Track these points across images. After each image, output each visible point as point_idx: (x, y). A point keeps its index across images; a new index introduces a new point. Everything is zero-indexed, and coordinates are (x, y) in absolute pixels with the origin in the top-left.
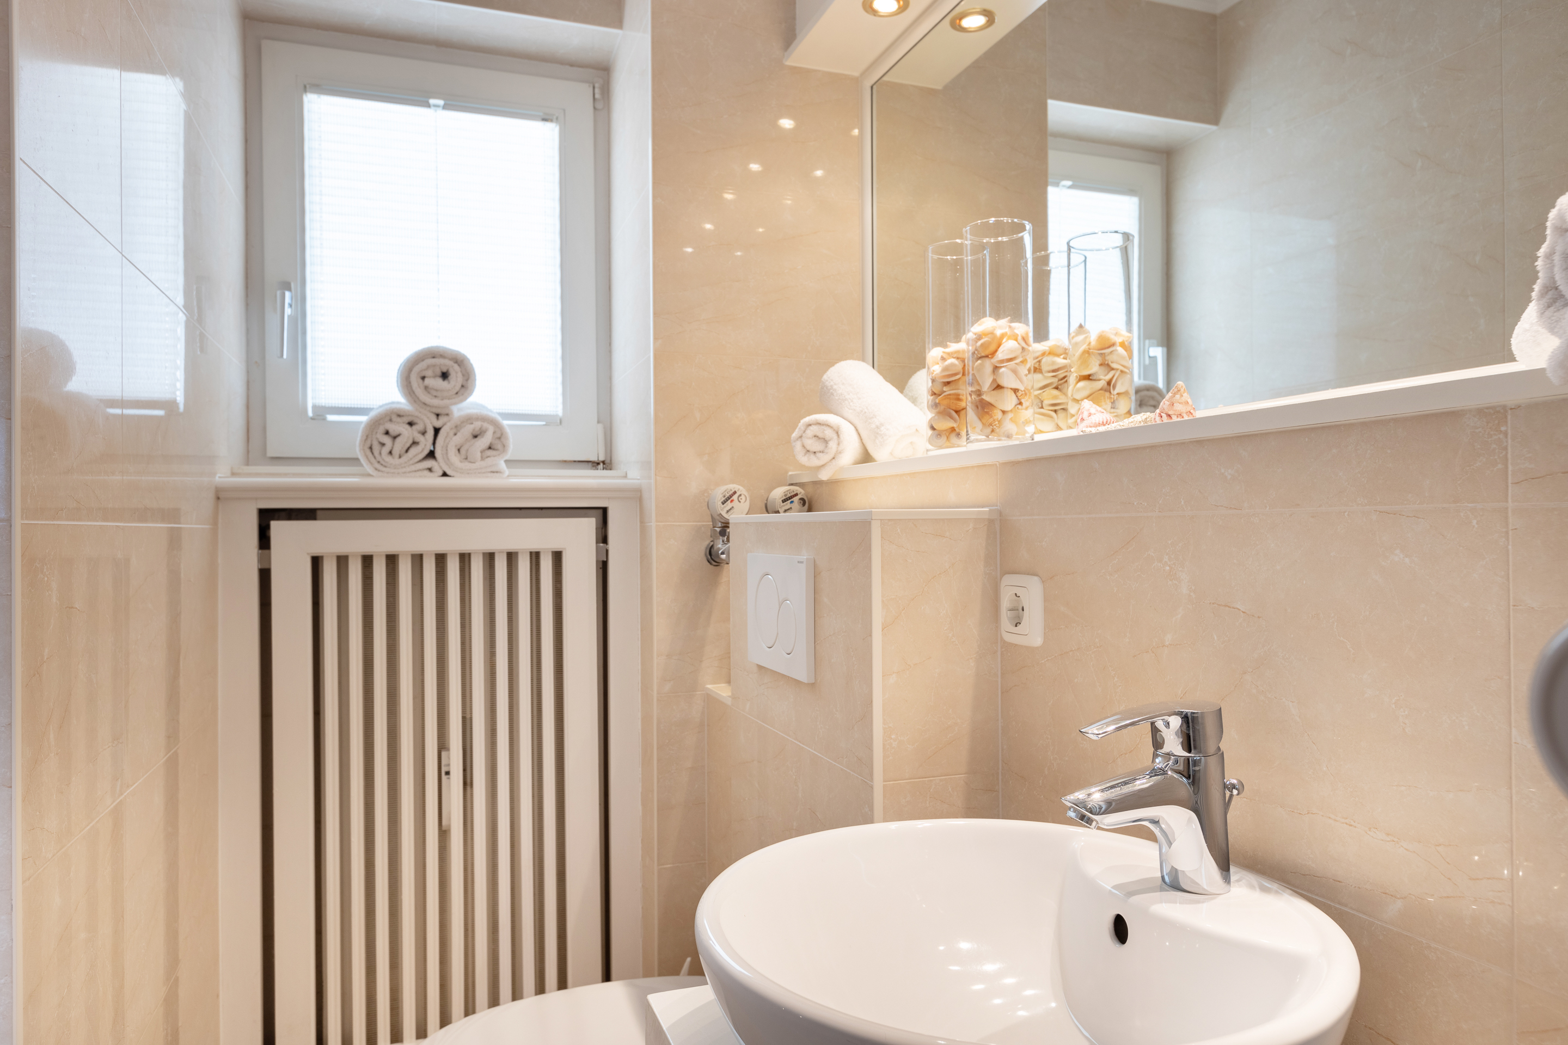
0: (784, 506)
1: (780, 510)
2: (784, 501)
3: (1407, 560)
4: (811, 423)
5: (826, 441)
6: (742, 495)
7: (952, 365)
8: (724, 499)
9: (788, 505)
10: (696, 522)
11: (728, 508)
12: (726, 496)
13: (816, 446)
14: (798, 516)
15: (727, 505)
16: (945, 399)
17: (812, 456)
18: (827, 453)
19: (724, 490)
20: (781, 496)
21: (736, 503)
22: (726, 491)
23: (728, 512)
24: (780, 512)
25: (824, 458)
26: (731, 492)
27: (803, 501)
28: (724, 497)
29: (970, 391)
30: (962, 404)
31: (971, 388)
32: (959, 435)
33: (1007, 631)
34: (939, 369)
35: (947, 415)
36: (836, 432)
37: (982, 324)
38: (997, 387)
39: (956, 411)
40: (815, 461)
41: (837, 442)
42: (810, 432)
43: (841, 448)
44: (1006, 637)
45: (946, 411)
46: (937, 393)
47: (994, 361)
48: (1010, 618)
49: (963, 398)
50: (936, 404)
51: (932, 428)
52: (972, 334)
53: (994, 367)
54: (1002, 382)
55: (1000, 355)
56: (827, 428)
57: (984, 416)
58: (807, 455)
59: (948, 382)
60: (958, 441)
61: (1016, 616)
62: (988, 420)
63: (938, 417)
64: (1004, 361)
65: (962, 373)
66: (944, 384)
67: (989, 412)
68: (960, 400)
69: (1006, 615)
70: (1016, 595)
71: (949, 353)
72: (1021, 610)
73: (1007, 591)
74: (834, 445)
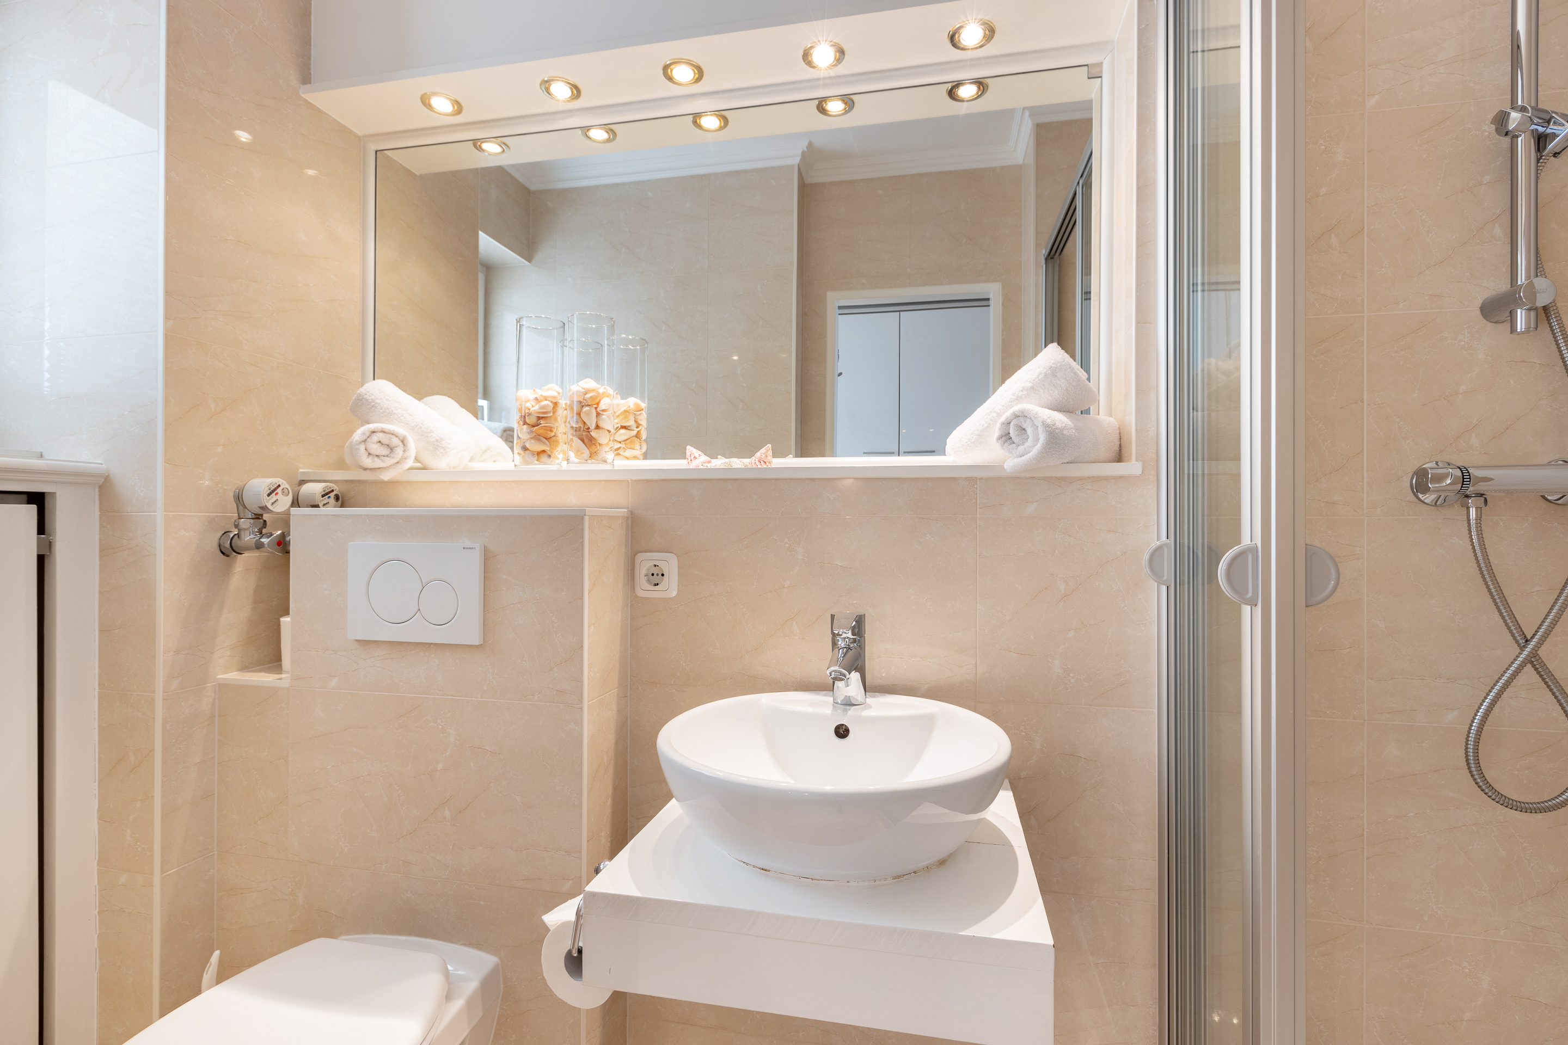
0: (323, 500)
1: (319, 504)
2: (323, 496)
3: (932, 539)
4: (376, 430)
5: (392, 449)
6: (285, 489)
7: (547, 405)
8: (269, 492)
9: (326, 500)
10: (209, 513)
11: (273, 500)
12: (272, 489)
13: (383, 451)
14: (332, 510)
15: (272, 497)
16: (542, 429)
17: (376, 459)
18: (393, 458)
19: (270, 483)
20: (320, 492)
21: (280, 496)
22: (271, 484)
23: (273, 504)
24: (320, 506)
25: (389, 462)
26: (276, 486)
27: (337, 498)
28: (270, 489)
29: (572, 427)
30: (553, 434)
31: (574, 426)
32: (550, 456)
33: (644, 589)
34: (537, 407)
35: (539, 440)
36: (403, 441)
37: (586, 383)
38: (597, 427)
39: (546, 439)
40: (378, 463)
41: (402, 449)
42: (375, 438)
43: (406, 455)
44: (641, 594)
45: (537, 438)
46: (531, 423)
47: (598, 409)
48: (649, 581)
49: (555, 430)
50: (532, 432)
51: (525, 449)
52: (579, 388)
53: (598, 414)
54: (601, 424)
55: (602, 406)
56: (393, 436)
57: (590, 447)
58: (371, 457)
59: (543, 417)
60: (549, 461)
61: (656, 579)
62: (593, 449)
63: (532, 441)
64: (604, 411)
65: (554, 413)
66: (539, 418)
67: (594, 444)
68: (551, 431)
69: (643, 579)
70: (655, 566)
71: (545, 397)
72: (660, 575)
73: (645, 563)
74: (399, 451)
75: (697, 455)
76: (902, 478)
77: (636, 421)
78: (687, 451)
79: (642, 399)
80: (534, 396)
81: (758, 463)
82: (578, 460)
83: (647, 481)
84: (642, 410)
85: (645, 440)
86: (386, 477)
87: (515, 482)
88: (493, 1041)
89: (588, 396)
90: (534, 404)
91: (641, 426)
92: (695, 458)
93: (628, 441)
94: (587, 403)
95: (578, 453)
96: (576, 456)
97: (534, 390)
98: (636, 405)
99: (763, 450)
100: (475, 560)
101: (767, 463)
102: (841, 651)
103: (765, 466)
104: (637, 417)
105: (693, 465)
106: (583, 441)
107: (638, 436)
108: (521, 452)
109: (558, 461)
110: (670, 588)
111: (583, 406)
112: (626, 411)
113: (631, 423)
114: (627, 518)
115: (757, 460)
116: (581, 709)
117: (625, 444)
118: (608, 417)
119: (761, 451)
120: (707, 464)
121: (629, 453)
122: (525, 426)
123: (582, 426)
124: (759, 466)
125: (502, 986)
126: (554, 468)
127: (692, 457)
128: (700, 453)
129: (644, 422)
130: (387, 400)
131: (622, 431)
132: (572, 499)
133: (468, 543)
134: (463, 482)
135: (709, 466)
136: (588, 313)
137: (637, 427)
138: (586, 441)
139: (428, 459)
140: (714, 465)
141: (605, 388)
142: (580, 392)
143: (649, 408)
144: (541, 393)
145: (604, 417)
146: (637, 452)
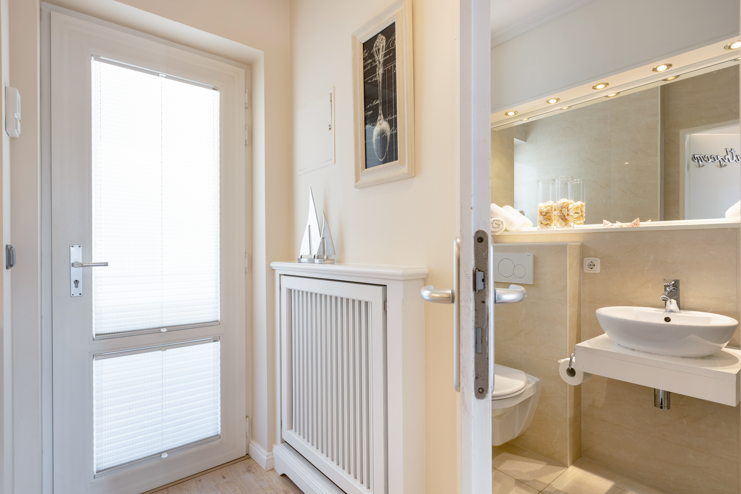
3: (714, 252)
5: (499, 225)
7: (549, 208)
13: (497, 226)
16: (547, 216)
25: (499, 229)
29: (558, 215)
30: (551, 218)
31: (559, 215)
32: (550, 225)
33: (587, 270)
34: (546, 210)
35: (546, 220)
36: (502, 223)
37: (564, 200)
38: (568, 215)
39: (549, 219)
40: (496, 230)
41: (502, 225)
42: (495, 222)
43: (503, 227)
44: (586, 271)
45: (546, 219)
46: (544, 215)
47: (568, 209)
48: (589, 267)
49: (552, 217)
50: (544, 218)
51: (542, 223)
52: (561, 202)
53: (568, 210)
54: (569, 214)
55: (570, 207)
56: (499, 222)
57: (565, 222)
58: (493, 228)
59: (547, 213)
60: (550, 227)
61: (591, 267)
62: (566, 222)
63: (544, 221)
64: (570, 209)
65: (551, 210)
66: (546, 213)
67: (567, 221)
68: (551, 217)
69: (587, 267)
70: (591, 262)
71: (548, 206)
72: (593, 265)
73: (587, 261)
74: (501, 226)
75: (607, 223)
76: (699, 229)
77: (581, 210)
78: (603, 222)
79: (583, 201)
80: (545, 206)
81: (633, 225)
82: (560, 226)
83: (588, 233)
84: (584, 206)
85: (584, 217)
86: (497, 234)
87: (539, 234)
88: (538, 404)
89: (564, 205)
90: (544, 208)
91: (583, 212)
92: (607, 224)
93: (578, 218)
94: (565, 207)
95: (561, 224)
96: (560, 225)
97: (544, 204)
98: (581, 204)
99: (636, 220)
100: (531, 259)
101: (637, 225)
102: (667, 292)
103: (636, 226)
104: (581, 209)
105: (606, 227)
106: (563, 220)
107: (582, 216)
108: (540, 224)
109: (552, 227)
110: (597, 269)
111: (562, 208)
112: (577, 207)
113: (579, 211)
114: (580, 246)
115: (633, 224)
116: (567, 305)
117: (577, 219)
118: (572, 211)
119: (635, 220)
120: (612, 226)
121: (578, 222)
122: (542, 216)
123: (562, 215)
124: (634, 226)
125: (541, 388)
126: (552, 229)
127: (606, 224)
128: (609, 222)
129: (584, 210)
130: (496, 210)
131: (576, 214)
132: (560, 240)
133: (528, 254)
134: (521, 235)
135: (613, 227)
136: (563, 177)
137: (581, 212)
138: (564, 220)
139: (509, 228)
140: (615, 226)
141: (570, 201)
142: (561, 203)
143: (586, 204)
144: (547, 204)
145: (570, 211)
146: (582, 221)
